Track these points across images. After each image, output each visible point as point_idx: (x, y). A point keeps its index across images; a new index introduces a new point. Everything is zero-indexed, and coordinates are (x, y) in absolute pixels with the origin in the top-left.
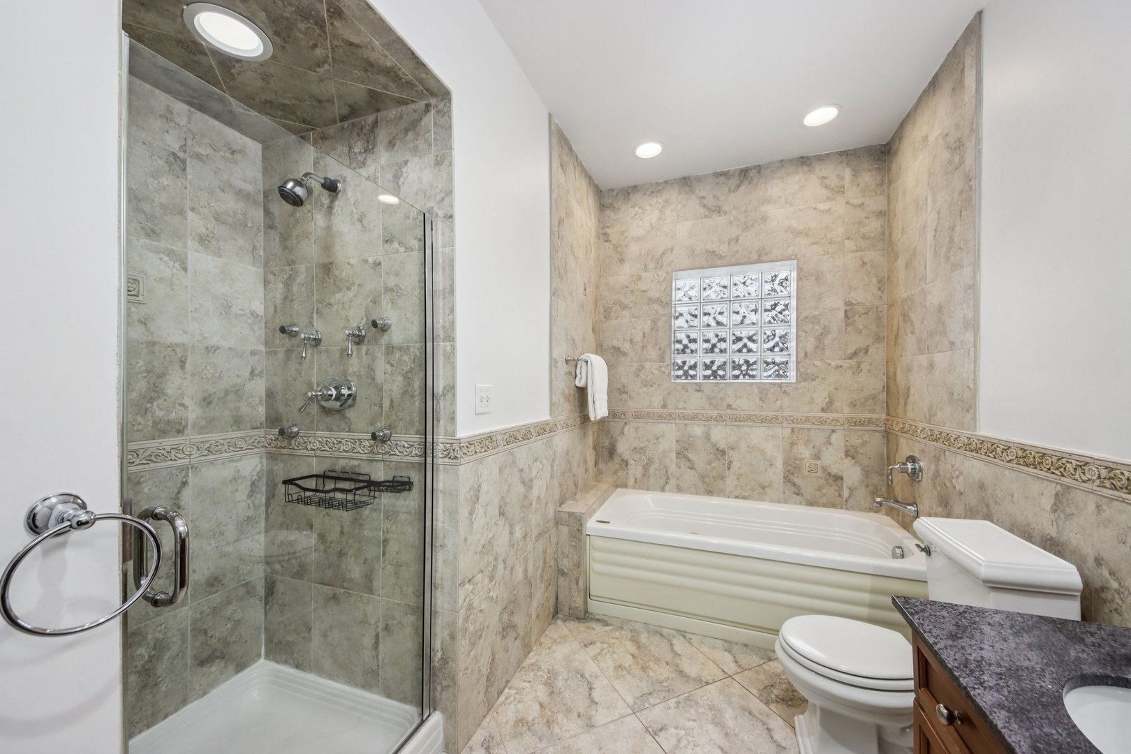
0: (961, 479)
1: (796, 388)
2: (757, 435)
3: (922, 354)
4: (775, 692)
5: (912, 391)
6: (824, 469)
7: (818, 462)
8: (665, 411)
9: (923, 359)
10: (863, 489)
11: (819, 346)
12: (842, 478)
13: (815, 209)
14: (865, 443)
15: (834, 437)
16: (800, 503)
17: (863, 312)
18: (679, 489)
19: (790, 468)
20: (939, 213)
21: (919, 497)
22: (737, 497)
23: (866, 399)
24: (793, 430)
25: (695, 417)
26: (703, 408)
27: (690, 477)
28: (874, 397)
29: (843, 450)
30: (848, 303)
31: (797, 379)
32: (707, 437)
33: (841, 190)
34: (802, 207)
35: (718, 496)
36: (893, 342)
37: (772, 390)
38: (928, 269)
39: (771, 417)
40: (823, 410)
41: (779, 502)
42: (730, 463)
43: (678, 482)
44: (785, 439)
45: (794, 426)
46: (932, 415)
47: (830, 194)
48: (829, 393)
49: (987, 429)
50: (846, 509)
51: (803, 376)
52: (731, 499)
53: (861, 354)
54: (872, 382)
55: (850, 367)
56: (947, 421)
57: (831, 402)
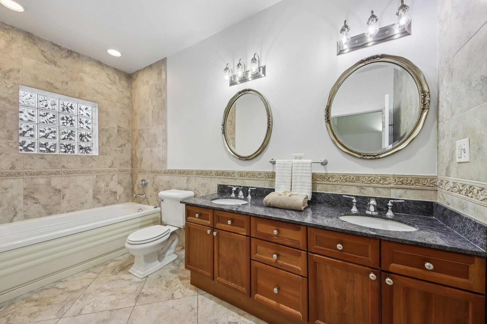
0: (162, 182)
1: (99, 158)
2: (80, 180)
3: (148, 147)
4: (117, 270)
5: (144, 159)
6: (110, 190)
7: (108, 188)
8: (14, 171)
9: (149, 149)
10: (124, 195)
11: (108, 141)
12: (117, 192)
13: (105, 85)
14: (124, 178)
15: (114, 177)
16: (100, 206)
17: (124, 131)
18: (26, 217)
19: (96, 192)
20: (154, 107)
21: (147, 191)
22: (68, 212)
23: (125, 162)
24: (97, 176)
25: (39, 174)
26: (46, 168)
27: (34, 208)
28: (127, 162)
29: (117, 182)
30: (118, 127)
31: (99, 154)
32: (49, 184)
33: (115, 83)
34: (100, 82)
35: (56, 214)
36: (135, 143)
37: (88, 159)
38: (150, 121)
39: (87, 171)
40: (110, 167)
41: (90, 208)
42: (64, 196)
43: (25, 213)
44: (94, 180)
45: (98, 174)
46: (152, 165)
47: (111, 83)
48: (112, 160)
49: (170, 167)
50: (118, 204)
51: (101, 153)
52: (64, 214)
53: (123, 146)
54: (127, 156)
55: (120, 151)
56: (157, 167)
57: (113, 164)
